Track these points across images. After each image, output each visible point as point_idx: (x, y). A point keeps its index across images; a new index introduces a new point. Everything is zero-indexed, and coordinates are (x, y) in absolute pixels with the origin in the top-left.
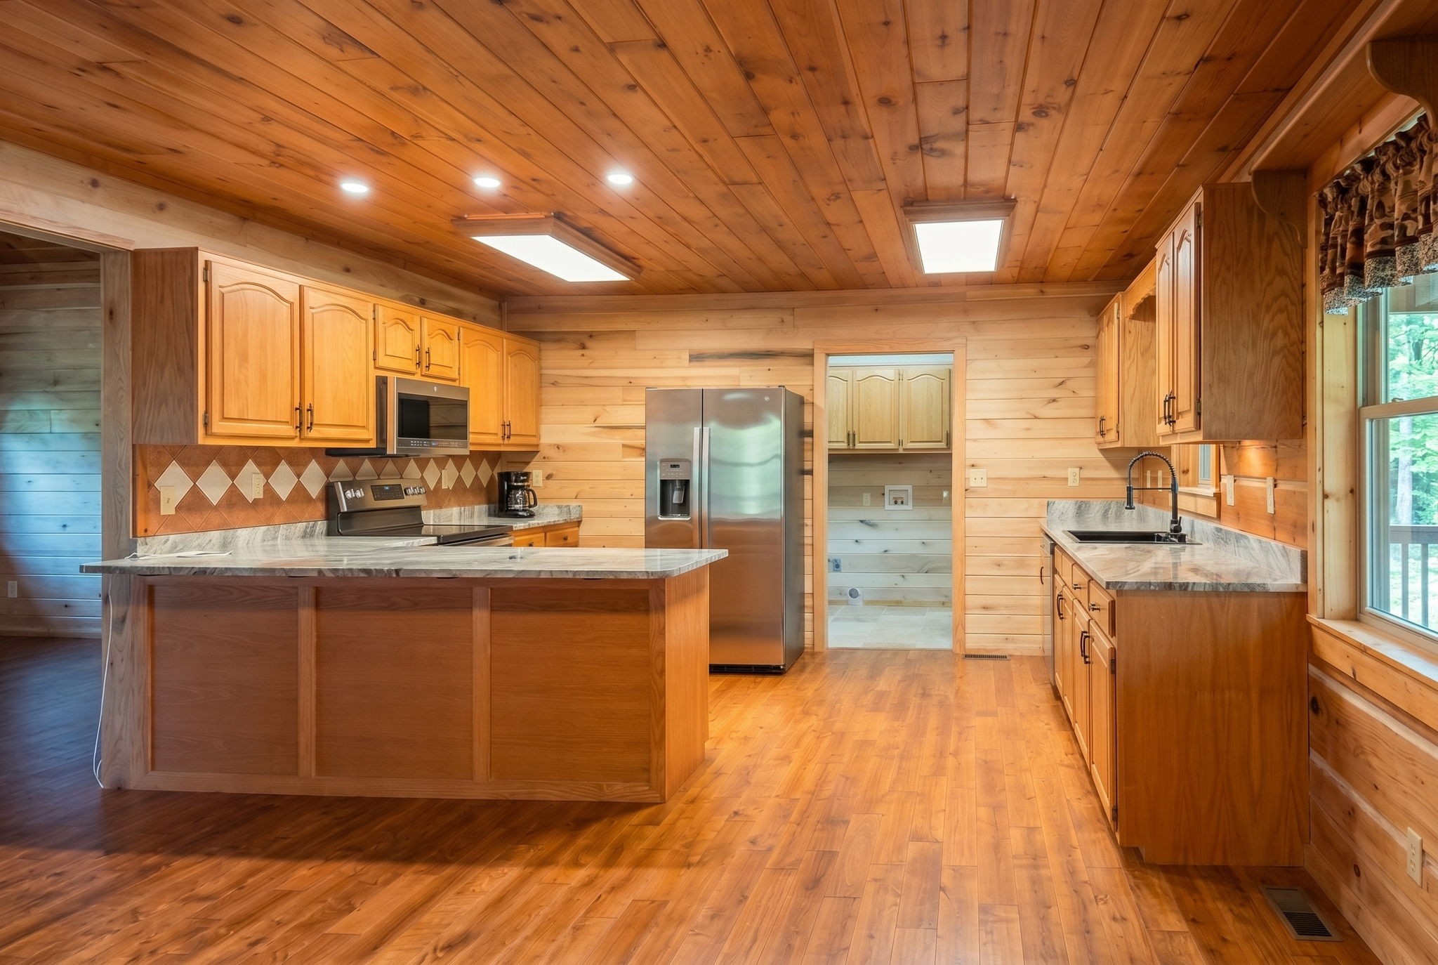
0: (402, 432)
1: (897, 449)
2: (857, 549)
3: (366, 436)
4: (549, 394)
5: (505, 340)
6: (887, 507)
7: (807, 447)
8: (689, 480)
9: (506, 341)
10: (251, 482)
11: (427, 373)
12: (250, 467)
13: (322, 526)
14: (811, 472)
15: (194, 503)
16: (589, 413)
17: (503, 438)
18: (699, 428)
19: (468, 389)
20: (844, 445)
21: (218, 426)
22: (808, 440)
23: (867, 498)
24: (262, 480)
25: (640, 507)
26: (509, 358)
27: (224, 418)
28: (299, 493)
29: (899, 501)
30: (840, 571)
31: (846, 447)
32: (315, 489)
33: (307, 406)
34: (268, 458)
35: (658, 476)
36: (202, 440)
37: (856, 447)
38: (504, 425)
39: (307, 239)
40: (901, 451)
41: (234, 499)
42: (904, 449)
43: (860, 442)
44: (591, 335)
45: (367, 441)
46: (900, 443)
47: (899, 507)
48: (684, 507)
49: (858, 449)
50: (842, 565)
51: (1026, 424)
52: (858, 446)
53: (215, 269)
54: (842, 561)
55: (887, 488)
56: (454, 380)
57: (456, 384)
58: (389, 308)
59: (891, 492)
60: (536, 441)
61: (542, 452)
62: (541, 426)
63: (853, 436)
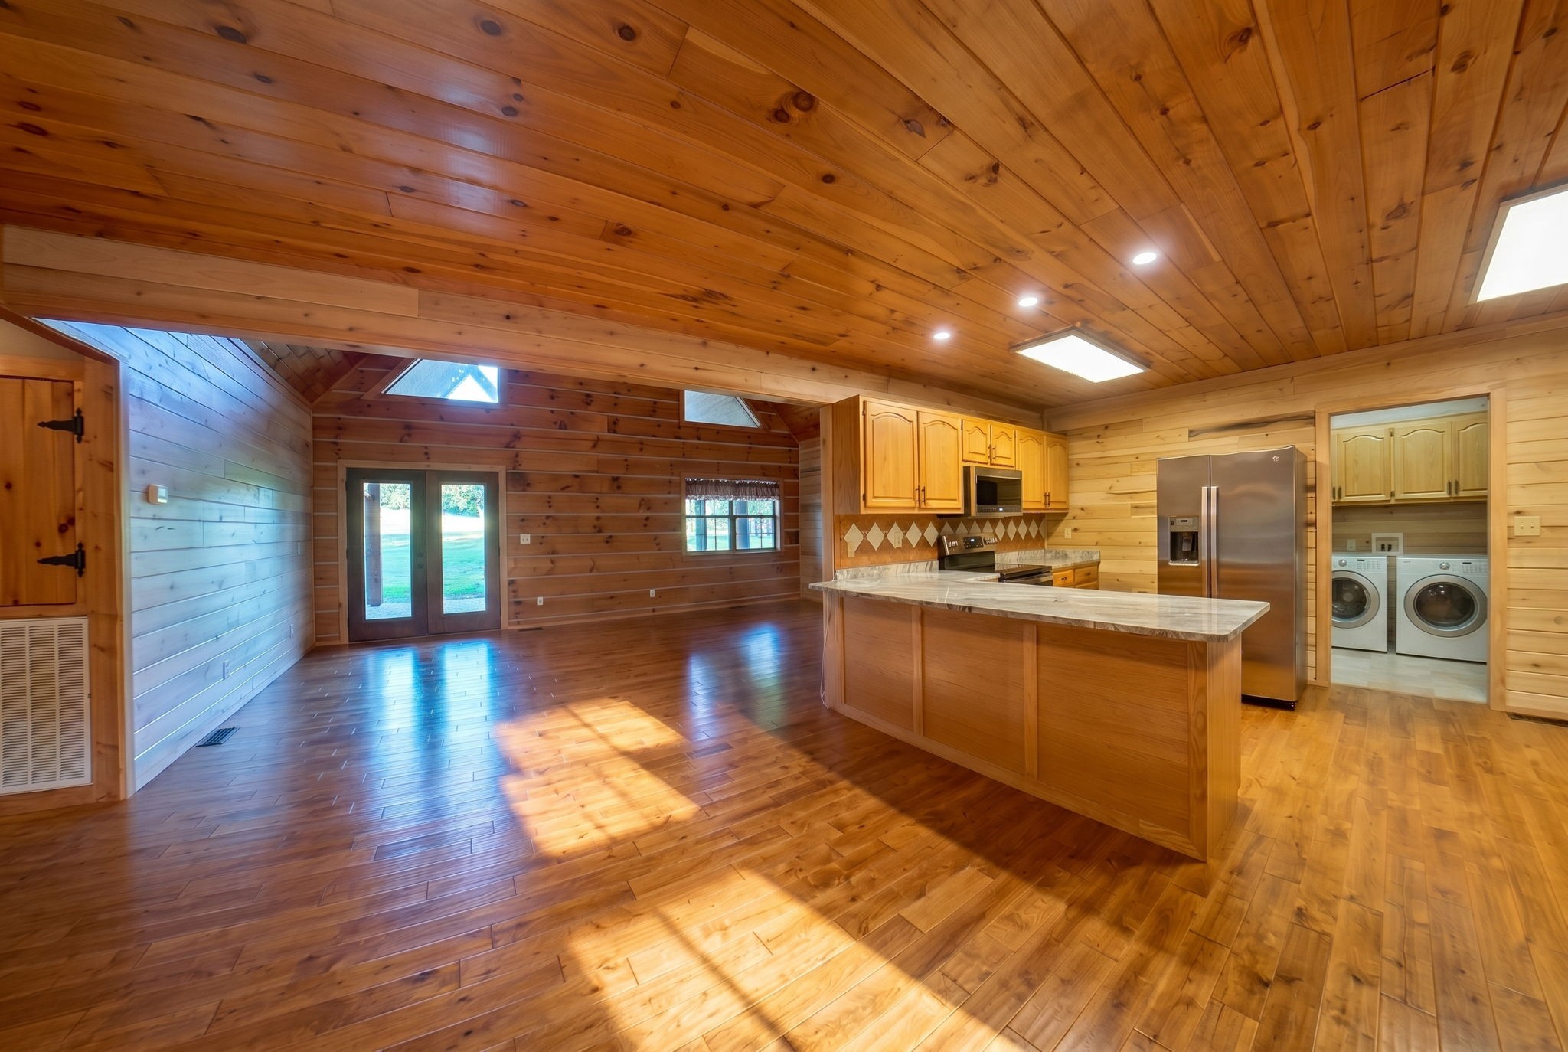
0: (979, 502)
1: (1389, 501)
3: (956, 506)
4: (1077, 472)
7: (1311, 503)
8: (1197, 533)
9: (1045, 437)
10: (895, 536)
11: (995, 462)
12: (895, 527)
13: (936, 564)
14: (1314, 524)
15: (865, 548)
16: (1107, 483)
17: (1045, 504)
18: (1206, 488)
19: (1021, 472)
21: (871, 502)
22: (1311, 494)
23: (1353, 543)
24: (901, 535)
25: (1155, 552)
26: (1048, 448)
27: (874, 497)
28: (923, 543)
29: (1386, 547)
32: (932, 540)
33: (922, 488)
34: (905, 521)
35: (1170, 529)
36: (863, 511)
37: (1343, 500)
38: (1045, 496)
39: (925, 386)
40: (1393, 502)
41: (886, 546)
42: (1396, 500)
43: (1347, 494)
44: (1105, 428)
45: (959, 509)
46: (1392, 494)
48: (1193, 554)
49: (1345, 502)
52: (1346, 499)
53: (869, 405)
55: (1375, 536)
56: (1012, 467)
57: (1014, 469)
58: (972, 422)
59: (1378, 539)
60: (1063, 506)
61: (1071, 514)
62: (1070, 495)
63: (1340, 490)
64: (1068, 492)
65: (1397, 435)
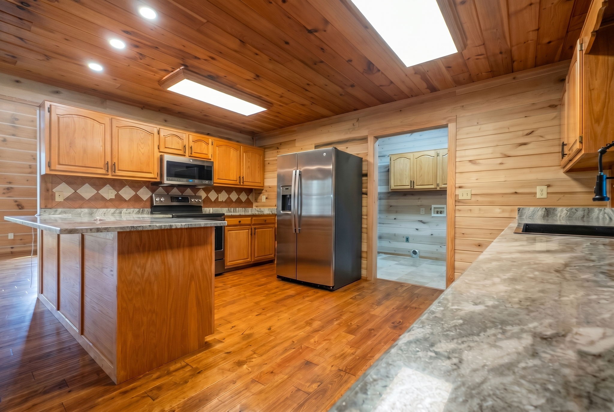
0: (169, 175)
1: (436, 188)
2: (417, 233)
3: (152, 176)
5: (242, 146)
6: (433, 215)
7: (364, 181)
8: (291, 195)
10: (108, 193)
11: (191, 155)
12: (108, 187)
15: (75, 198)
17: (239, 182)
18: (295, 171)
19: (213, 162)
20: (409, 187)
21: (56, 167)
22: (364, 178)
23: (423, 210)
24: (114, 192)
26: (244, 154)
27: (59, 164)
28: (136, 197)
29: (439, 212)
30: (408, 242)
31: (410, 188)
32: (145, 197)
34: (118, 184)
35: (282, 193)
36: (48, 172)
37: (415, 188)
38: (240, 178)
39: (142, 109)
40: (438, 189)
41: (98, 198)
42: (440, 188)
43: (417, 185)
44: (281, 144)
46: (438, 185)
47: (439, 215)
49: (415, 189)
50: (410, 239)
51: (499, 161)
52: (416, 187)
54: (410, 237)
55: (433, 206)
58: (168, 130)
59: (435, 208)
60: (261, 185)
61: (265, 189)
62: (265, 180)
63: (414, 182)
64: (264, 178)
65: (441, 155)
